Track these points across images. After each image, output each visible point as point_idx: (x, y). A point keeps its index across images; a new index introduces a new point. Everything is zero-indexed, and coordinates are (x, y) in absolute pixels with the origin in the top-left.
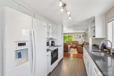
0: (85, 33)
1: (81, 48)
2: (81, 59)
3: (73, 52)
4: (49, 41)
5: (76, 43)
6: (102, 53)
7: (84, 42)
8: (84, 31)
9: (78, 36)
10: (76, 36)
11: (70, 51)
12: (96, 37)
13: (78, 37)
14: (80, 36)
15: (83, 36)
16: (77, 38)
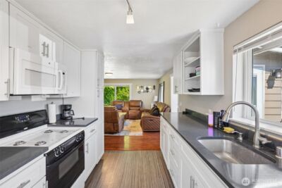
0: (158, 80)
1: (151, 120)
2: (155, 151)
3: (131, 131)
4: (47, 105)
5: (137, 105)
6: (224, 141)
7: (156, 102)
8: (155, 76)
9: (142, 87)
10: (138, 88)
11: (123, 128)
12: (203, 92)
13: (142, 91)
14: (147, 89)
15: (154, 87)
16: (139, 92)
